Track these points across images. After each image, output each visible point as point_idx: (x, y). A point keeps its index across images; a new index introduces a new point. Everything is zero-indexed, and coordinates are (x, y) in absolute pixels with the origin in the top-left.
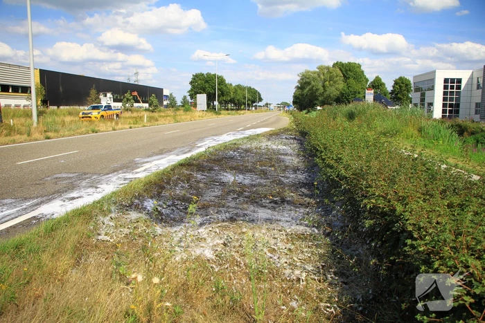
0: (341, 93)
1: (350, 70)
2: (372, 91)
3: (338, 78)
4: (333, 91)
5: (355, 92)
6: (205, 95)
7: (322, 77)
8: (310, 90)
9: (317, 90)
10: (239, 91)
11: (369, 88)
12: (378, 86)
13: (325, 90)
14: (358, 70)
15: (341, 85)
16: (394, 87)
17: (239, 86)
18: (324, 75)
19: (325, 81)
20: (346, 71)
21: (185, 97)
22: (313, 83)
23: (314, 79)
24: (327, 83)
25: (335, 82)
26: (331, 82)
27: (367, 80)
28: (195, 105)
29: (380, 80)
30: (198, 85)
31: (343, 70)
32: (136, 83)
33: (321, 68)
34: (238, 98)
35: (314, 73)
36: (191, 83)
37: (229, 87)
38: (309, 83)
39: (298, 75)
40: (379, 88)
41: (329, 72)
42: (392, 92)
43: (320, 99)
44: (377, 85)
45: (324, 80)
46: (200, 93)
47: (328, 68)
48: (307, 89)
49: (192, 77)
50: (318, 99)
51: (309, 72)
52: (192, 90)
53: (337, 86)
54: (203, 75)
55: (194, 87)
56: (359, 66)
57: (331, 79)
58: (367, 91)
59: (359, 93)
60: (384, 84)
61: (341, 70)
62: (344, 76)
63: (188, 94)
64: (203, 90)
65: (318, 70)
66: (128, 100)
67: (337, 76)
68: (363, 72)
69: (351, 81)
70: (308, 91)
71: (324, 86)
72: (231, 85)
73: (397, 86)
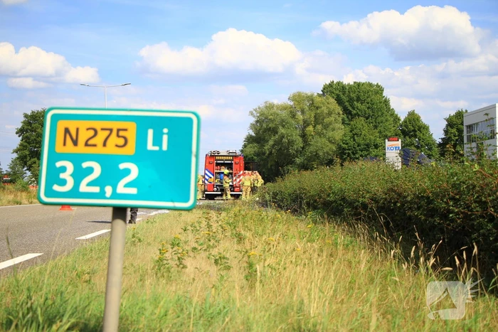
0: (340, 147)
1: (358, 99)
2: (399, 143)
3: (332, 118)
4: (323, 145)
5: (368, 145)
7: (300, 117)
8: (277, 143)
9: (291, 143)
11: (394, 137)
12: (414, 131)
13: (306, 144)
14: (376, 98)
15: (339, 132)
16: (446, 132)
18: (303, 112)
19: (306, 124)
20: (351, 100)
22: (282, 130)
23: (283, 123)
24: (310, 128)
25: (326, 127)
26: (319, 127)
27: (396, 119)
29: (418, 119)
31: (345, 98)
33: (298, 98)
35: (284, 108)
36: (21, 132)
38: (274, 131)
39: (251, 113)
40: (415, 136)
41: (314, 107)
42: (443, 145)
43: (298, 161)
44: (412, 130)
45: (305, 122)
47: (311, 99)
48: (271, 143)
49: (23, 119)
50: (292, 163)
52: (22, 147)
53: (330, 134)
55: (27, 140)
56: (379, 90)
57: (318, 120)
58: (388, 143)
60: (426, 128)
62: (346, 110)
63: (17, 156)
65: (292, 103)
67: (330, 114)
68: (386, 102)
70: (274, 145)
71: (304, 136)
73: (454, 130)
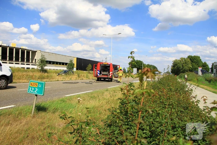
1: (195, 59)
2: (201, 68)
4: (186, 68)
5: (195, 68)
6: (136, 69)
7: (182, 62)
8: (177, 67)
9: (180, 67)
13: (183, 68)
14: (198, 59)
16: (212, 66)
17: (148, 65)
18: (183, 61)
19: (183, 64)
20: (193, 59)
22: (178, 65)
23: (179, 63)
24: (184, 64)
25: (187, 64)
26: (186, 64)
29: (206, 63)
35: (179, 60)
38: (177, 65)
39: (173, 61)
41: (185, 60)
42: (211, 68)
43: (181, 71)
44: (205, 66)
47: (184, 59)
48: (176, 67)
51: (177, 60)
53: (188, 66)
56: (199, 57)
57: (186, 63)
58: (199, 68)
60: (208, 65)
61: (190, 59)
62: (192, 61)
64: (135, 67)
65: (181, 60)
67: (188, 62)
68: (201, 60)
71: (183, 66)
72: (145, 64)
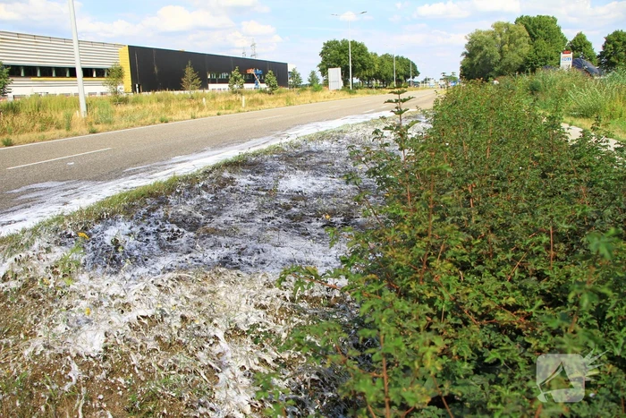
0: (526, 59)
1: (540, 27)
2: (571, 55)
3: (522, 39)
4: (514, 58)
5: (546, 58)
6: (339, 69)
7: (499, 38)
8: (482, 57)
9: (492, 57)
10: (387, 63)
11: (567, 51)
12: (581, 47)
13: (502, 57)
14: (552, 26)
15: (526, 49)
16: (604, 47)
17: (386, 56)
18: (501, 35)
19: (503, 43)
20: (534, 28)
21: (313, 73)
22: (486, 48)
23: (487, 43)
24: (506, 46)
25: (517, 45)
26: (512, 45)
27: (565, 40)
28: (326, 83)
29: (584, 38)
30: (331, 56)
31: (530, 27)
32: (253, 58)
33: (498, 26)
34: (385, 72)
35: (488, 33)
36: (322, 54)
37: (372, 57)
38: (481, 49)
39: (466, 37)
40: (581, 50)
41: (509, 31)
42: (602, 55)
43: (496, 69)
44: (579, 46)
45: (502, 42)
46: (334, 67)
47: (507, 26)
48: (478, 57)
49: (323, 46)
50: (493, 70)
51: (480, 32)
52: (323, 63)
53: (520, 50)
54: (337, 42)
55: (325, 60)
56: (554, 20)
57: (511, 40)
58: (562, 55)
59: (552, 59)
60: (589, 44)
61: (526, 27)
62: (530, 34)
63: (319, 68)
64: (337, 63)
65: (494, 29)
66: (236, 79)
67: (520, 36)
68: (559, 28)
69: (540, 42)
70: (479, 59)
71: (501, 52)
72: (376, 54)
73: (611, 46)
